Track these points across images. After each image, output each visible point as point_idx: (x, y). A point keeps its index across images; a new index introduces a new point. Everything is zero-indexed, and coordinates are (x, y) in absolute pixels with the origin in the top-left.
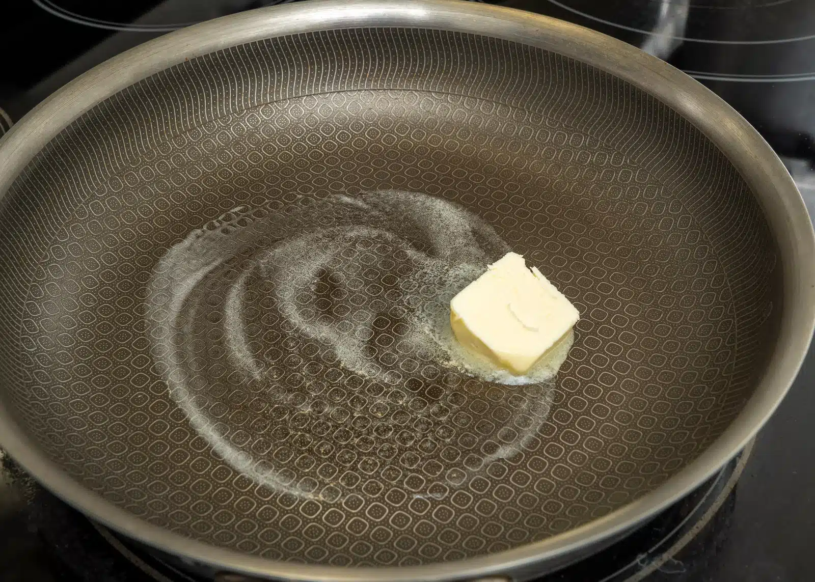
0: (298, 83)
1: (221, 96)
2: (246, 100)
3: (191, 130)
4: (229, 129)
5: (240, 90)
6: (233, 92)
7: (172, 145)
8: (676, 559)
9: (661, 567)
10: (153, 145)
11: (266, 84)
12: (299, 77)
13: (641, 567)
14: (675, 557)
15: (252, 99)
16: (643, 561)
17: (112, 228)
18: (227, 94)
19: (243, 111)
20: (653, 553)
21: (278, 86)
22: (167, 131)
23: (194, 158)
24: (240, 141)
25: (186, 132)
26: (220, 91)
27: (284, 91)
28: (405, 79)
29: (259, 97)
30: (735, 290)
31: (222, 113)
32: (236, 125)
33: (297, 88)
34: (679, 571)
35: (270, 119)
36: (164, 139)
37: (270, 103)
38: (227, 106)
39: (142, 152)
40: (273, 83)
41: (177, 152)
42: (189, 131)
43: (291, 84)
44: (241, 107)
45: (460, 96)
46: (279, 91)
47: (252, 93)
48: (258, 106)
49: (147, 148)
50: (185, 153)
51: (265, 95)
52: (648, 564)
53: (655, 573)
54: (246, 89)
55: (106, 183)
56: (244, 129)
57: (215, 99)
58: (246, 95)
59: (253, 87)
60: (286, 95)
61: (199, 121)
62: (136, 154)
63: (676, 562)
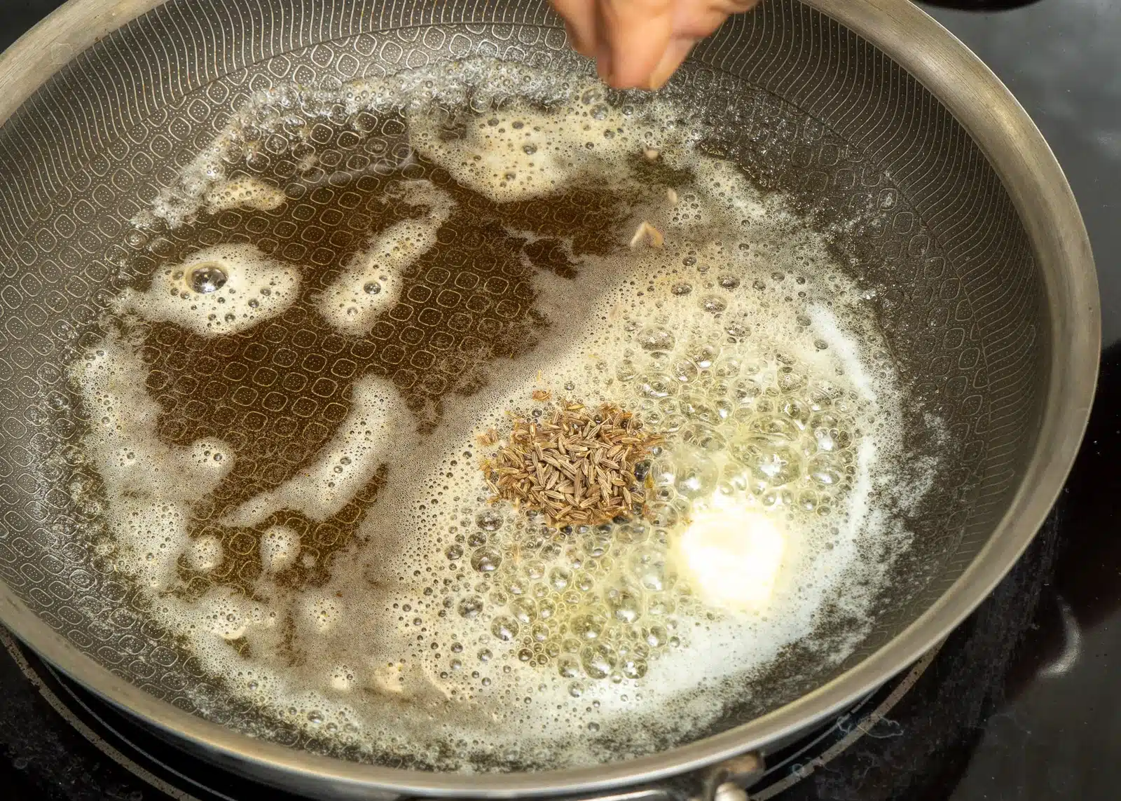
0: (257, 39)
1: (147, 82)
2: (184, 81)
3: (113, 144)
4: (166, 130)
5: (174, 68)
6: (165, 73)
7: (89, 172)
8: (890, 719)
9: (871, 731)
10: (64, 180)
11: (210, 50)
12: (258, 31)
13: (843, 733)
14: (888, 716)
15: (192, 76)
16: (845, 725)
17: (37, 323)
18: (156, 77)
19: (182, 98)
20: (857, 712)
21: (229, 51)
22: (80, 152)
23: (125, 188)
24: (185, 146)
25: (106, 149)
26: (146, 74)
27: (238, 56)
28: (421, 8)
29: (202, 72)
30: (977, 303)
31: (152, 108)
32: (175, 123)
33: (257, 48)
34: (893, 734)
35: (225, 104)
36: (78, 167)
37: (219, 79)
38: (158, 95)
39: (51, 193)
40: (220, 46)
41: (98, 183)
42: (111, 146)
43: (248, 43)
44: (177, 94)
45: (511, 25)
46: (231, 58)
47: (192, 68)
48: (202, 87)
49: (58, 186)
50: (110, 181)
51: (211, 67)
52: (852, 729)
53: (863, 739)
54: (183, 63)
55: (15, 255)
56: (187, 127)
57: (139, 88)
58: (183, 72)
59: (192, 59)
60: (241, 62)
61: (122, 128)
62: (45, 200)
63: (890, 722)
